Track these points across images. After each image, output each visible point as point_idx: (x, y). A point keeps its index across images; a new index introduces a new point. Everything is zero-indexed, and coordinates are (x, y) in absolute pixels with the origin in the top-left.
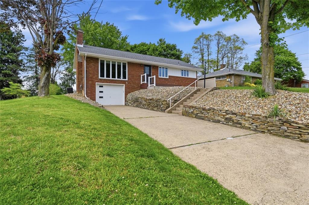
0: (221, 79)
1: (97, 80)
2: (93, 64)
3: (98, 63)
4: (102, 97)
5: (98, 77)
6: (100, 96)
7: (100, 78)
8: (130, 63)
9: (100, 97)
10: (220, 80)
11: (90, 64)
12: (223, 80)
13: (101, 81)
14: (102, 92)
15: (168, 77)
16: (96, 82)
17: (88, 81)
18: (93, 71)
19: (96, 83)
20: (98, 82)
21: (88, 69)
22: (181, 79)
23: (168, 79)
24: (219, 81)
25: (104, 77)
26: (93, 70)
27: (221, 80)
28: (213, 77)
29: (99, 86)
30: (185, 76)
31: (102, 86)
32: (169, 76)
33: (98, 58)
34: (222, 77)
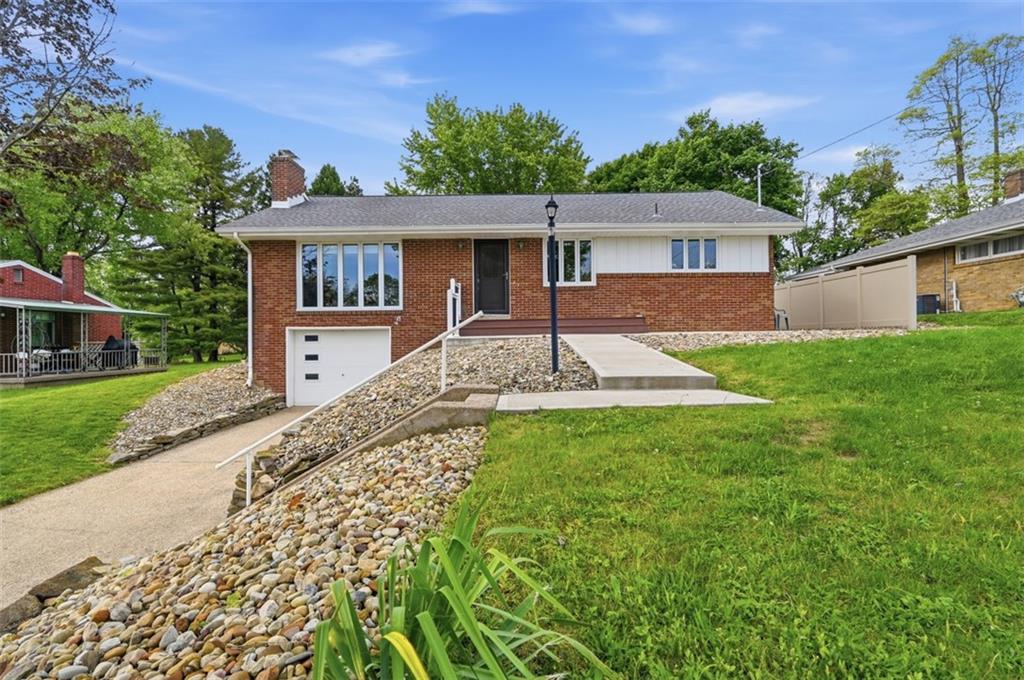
0: (991, 256)
1: (291, 319)
2: (276, 263)
3: (294, 256)
4: (314, 377)
5: (295, 306)
6: (309, 373)
7: (300, 307)
8: (413, 241)
9: (310, 377)
10: (979, 264)
11: (265, 266)
12: (1000, 260)
13: (304, 321)
14: (314, 358)
15: (593, 283)
16: (287, 325)
17: (260, 324)
18: (276, 288)
19: (287, 328)
20: (294, 325)
21: (260, 284)
22: (666, 285)
23: (591, 288)
24: (973, 265)
25: (316, 305)
26: (276, 284)
27: (990, 262)
28: (903, 257)
29: (304, 338)
30: (694, 264)
31: (314, 338)
32: (600, 277)
33: (294, 242)
34: (964, 249)
